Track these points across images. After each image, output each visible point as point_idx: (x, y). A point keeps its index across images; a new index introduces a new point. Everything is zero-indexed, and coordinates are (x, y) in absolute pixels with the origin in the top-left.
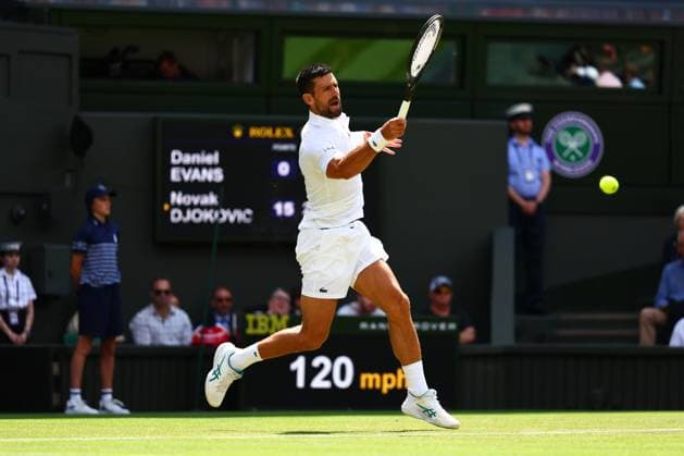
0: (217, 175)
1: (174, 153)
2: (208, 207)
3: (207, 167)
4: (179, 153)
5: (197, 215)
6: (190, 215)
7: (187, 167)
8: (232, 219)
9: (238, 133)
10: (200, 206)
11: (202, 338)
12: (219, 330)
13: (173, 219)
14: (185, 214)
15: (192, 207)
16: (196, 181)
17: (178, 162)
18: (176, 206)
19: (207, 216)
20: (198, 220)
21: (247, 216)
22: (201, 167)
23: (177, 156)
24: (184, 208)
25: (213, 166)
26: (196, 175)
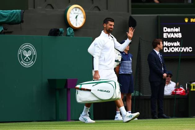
0: (180, 35)
1: (164, 28)
2: (177, 47)
3: (176, 32)
4: (166, 28)
5: (173, 50)
6: (171, 49)
7: (169, 33)
8: (185, 51)
9: (186, 21)
10: (174, 46)
11: (176, 92)
12: (181, 90)
13: (165, 51)
14: (169, 49)
15: (171, 46)
16: (172, 37)
17: (166, 31)
18: (166, 46)
19: (176, 50)
20: (173, 51)
21: (190, 49)
22: (174, 33)
23: (165, 29)
24: (168, 47)
25: (178, 32)
26: (172, 35)
